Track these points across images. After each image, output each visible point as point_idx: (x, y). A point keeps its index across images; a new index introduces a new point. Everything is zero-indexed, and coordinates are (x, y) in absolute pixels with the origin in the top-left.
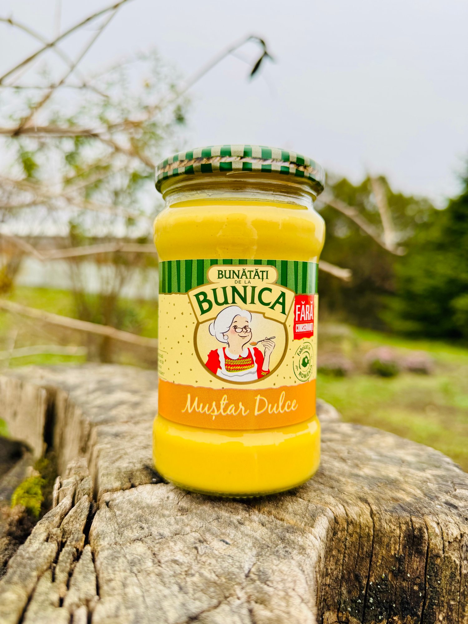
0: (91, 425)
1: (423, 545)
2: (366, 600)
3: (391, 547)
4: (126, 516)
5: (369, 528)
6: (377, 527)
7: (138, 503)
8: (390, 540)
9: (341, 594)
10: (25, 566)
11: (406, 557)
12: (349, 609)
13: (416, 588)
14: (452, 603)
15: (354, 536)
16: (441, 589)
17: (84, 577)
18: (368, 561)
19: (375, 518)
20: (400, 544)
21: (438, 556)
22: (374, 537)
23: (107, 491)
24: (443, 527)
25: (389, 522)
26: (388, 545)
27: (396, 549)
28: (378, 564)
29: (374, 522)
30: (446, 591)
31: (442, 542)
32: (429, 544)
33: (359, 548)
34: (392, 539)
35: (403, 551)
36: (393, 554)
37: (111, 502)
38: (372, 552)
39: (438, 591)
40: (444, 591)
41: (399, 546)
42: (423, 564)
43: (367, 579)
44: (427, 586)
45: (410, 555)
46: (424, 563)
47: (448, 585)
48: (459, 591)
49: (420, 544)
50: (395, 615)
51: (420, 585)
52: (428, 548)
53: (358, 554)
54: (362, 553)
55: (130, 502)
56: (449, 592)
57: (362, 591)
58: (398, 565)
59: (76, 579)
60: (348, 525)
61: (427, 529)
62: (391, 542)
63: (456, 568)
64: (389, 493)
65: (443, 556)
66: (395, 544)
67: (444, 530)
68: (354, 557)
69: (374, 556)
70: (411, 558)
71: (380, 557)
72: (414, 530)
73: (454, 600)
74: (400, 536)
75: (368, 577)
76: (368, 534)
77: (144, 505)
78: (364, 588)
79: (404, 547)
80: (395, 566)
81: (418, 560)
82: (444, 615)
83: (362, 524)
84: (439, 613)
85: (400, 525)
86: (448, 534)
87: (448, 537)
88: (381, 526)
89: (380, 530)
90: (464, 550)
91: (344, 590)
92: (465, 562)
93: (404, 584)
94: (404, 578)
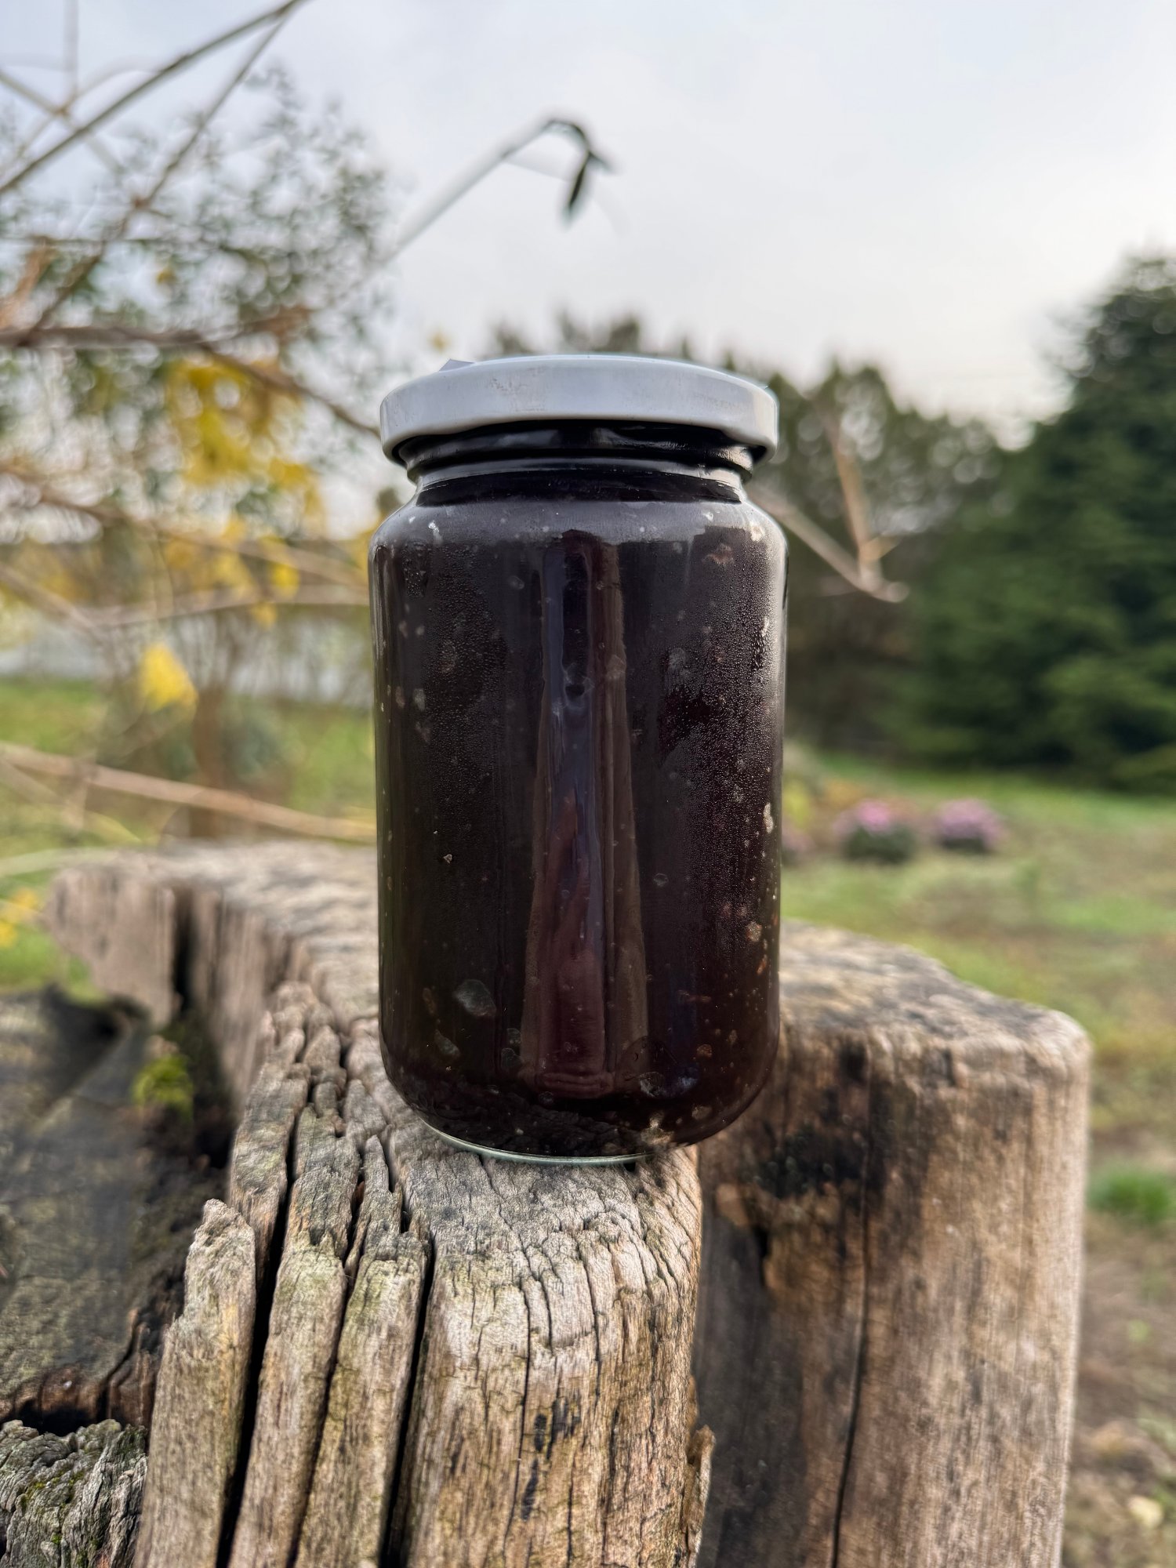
0: (290, 940)
1: (866, 1068)
2: (782, 1162)
3: (816, 1077)
8: (815, 1066)
9: (742, 1156)
10: (271, 1105)
11: (841, 1090)
12: (757, 1178)
13: (857, 1136)
14: (910, 1150)
16: (894, 1132)
17: (364, 1110)
20: (829, 1071)
21: (887, 1084)
24: (897, 1042)
25: (813, 1038)
26: (811, 1074)
27: (825, 1078)
28: (798, 1104)
30: (901, 1134)
31: (894, 1061)
32: (874, 1066)
34: (818, 1064)
35: (835, 1081)
36: (820, 1086)
38: (788, 1087)
39: (890, 1136)
40: (898, 1135)
41: (829, 1075)
45: (846, 1085)
46: (869, 1097)
49: (861, 1067)
50: (827, 1179)
52: (873, 1072)
57: (776, 1147)
58: (828, 1103)
59: (352, 1112)
61: (873, 1046)
62: (816, 1068)
64: (816, 1001)
65: (895, 1083)
66: (822, 1071)
67: (898, 1045)
69: (791, 1092)
70: (848, 1092)
71: (800, 1092)
72: (850, 1047)
73: (913, 1145)
74: (830, 1058)
75: (784, 1126)
78: (778, 1143)
79: (836, 1074)
80: (823, 1105)
81: (859, 1092)
82: (899, 1170)
84: (892, 1169)
85: (829, 1042)
86: (903, 1051)
87: (904, 1055)
88: (799, 1043)
89: (799, 1051)
90: (928, 1070)
91: (748, 1150)
92: (928, 1090)
93: (839, 1132)
94: (840, 1124)
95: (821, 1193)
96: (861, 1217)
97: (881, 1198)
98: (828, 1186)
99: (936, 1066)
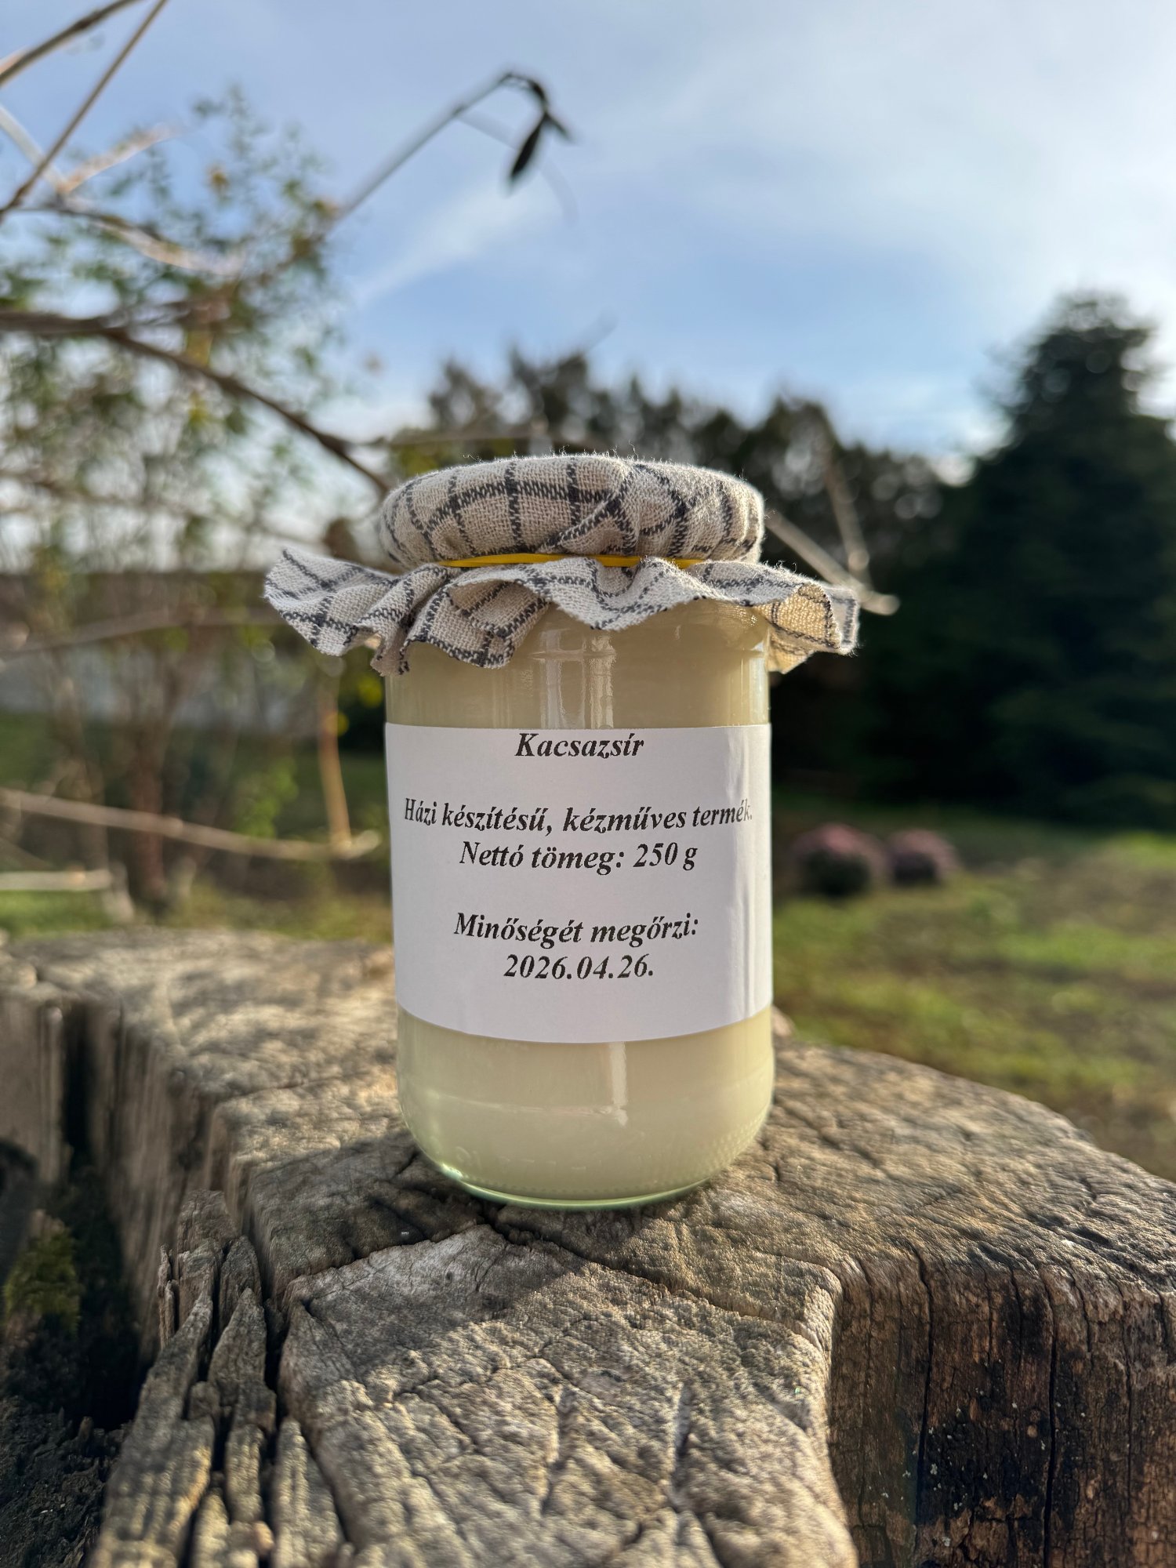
0: (203, 1104)
1: (1045, 1334)
3: (972, 1346)
4: (361, 1335)
5: (921, 1307)
6: (938, 1301)
7: (382, 1297)
8: (970, 1330)
9: (864, 1462)
11: (1008, 1365)
12: (886, 1495)
13: (1031, 1432)
14: (1114, 1457)
15: (887, 1327)
16: (1089, 1429)
18: (922, 1380)
19: (932, 1283)
20: (991, 1338)
21: (1076, 1355)
22: (931, 1326)
23: (297, 1273)
24: (1084, 1291)
25: (965, 1289)
26: (965, 1341)
27: (985, 1348)
28: (946, 1385)
29: (930, 1293)
30: (1100, 1433)
31: (1084, 1324)
32: (1056, 1331)
33: (900, 1355)
34: (975, 1327)
35: (999, 1351)
36: (977, 1360)
37: (315, 1302)
38: (929, 1361)
39: (1083, 1436)
40: (1096, 1434)
41: (991, 1342)
42: (1045, 1377)
43: (921, 1422)
44: (1057, 1424)
45: (1017, 1358)
46: (1048, 1375)
47: (1103, 1420)
48: (1129, 1432)
49: (1037, 1333)
50: (989, 1499)
51: (1040, 1426)
52: (1055, 1340)
53: (899, 1368)
54: (908, 1365)
55: (361, 1295)
56: (1106, 1435)
57: (913, 1450)
58: (988, 1385)
60: (872, 1305)
61: (1050, 1298)
62: (972, 1334)
63: (1118, 1382)
65: (1088, 1356)
66: (980, 1337)
67: (1086, 1297)
68: (890, 1376)
69: (935, 1370)
70: (1019, 1367)
71: (948, 1369)
72: (1020, 1304)
73: (1118, 1450)
74: (991, 1320)
75: (924, 1418)
76: (920, 1319)
77: (399, 1301)
78: (915, 1442)
79: (1002, 1343)
80: (982, 1388)
81: (1034, 1369)
82: (1096, 1485)
83: (904, 1299)
84: (1086, 1485)
85: (989, 1294)
86: (1096, 1307)
87: (1098, 1313)
88: (947, 1299)
89: (945, 1309)
90: (1134, 1338)
91: (871, 1452)
92: (1138, 1365)
93: (1005, 1425)
94: (1005, 1413)
95: (981, 1516)
96: (1041, 1553)
97: (1069, 1526)
98: (989, 1504)
99: (1147, 1330)
